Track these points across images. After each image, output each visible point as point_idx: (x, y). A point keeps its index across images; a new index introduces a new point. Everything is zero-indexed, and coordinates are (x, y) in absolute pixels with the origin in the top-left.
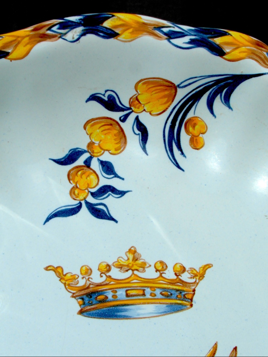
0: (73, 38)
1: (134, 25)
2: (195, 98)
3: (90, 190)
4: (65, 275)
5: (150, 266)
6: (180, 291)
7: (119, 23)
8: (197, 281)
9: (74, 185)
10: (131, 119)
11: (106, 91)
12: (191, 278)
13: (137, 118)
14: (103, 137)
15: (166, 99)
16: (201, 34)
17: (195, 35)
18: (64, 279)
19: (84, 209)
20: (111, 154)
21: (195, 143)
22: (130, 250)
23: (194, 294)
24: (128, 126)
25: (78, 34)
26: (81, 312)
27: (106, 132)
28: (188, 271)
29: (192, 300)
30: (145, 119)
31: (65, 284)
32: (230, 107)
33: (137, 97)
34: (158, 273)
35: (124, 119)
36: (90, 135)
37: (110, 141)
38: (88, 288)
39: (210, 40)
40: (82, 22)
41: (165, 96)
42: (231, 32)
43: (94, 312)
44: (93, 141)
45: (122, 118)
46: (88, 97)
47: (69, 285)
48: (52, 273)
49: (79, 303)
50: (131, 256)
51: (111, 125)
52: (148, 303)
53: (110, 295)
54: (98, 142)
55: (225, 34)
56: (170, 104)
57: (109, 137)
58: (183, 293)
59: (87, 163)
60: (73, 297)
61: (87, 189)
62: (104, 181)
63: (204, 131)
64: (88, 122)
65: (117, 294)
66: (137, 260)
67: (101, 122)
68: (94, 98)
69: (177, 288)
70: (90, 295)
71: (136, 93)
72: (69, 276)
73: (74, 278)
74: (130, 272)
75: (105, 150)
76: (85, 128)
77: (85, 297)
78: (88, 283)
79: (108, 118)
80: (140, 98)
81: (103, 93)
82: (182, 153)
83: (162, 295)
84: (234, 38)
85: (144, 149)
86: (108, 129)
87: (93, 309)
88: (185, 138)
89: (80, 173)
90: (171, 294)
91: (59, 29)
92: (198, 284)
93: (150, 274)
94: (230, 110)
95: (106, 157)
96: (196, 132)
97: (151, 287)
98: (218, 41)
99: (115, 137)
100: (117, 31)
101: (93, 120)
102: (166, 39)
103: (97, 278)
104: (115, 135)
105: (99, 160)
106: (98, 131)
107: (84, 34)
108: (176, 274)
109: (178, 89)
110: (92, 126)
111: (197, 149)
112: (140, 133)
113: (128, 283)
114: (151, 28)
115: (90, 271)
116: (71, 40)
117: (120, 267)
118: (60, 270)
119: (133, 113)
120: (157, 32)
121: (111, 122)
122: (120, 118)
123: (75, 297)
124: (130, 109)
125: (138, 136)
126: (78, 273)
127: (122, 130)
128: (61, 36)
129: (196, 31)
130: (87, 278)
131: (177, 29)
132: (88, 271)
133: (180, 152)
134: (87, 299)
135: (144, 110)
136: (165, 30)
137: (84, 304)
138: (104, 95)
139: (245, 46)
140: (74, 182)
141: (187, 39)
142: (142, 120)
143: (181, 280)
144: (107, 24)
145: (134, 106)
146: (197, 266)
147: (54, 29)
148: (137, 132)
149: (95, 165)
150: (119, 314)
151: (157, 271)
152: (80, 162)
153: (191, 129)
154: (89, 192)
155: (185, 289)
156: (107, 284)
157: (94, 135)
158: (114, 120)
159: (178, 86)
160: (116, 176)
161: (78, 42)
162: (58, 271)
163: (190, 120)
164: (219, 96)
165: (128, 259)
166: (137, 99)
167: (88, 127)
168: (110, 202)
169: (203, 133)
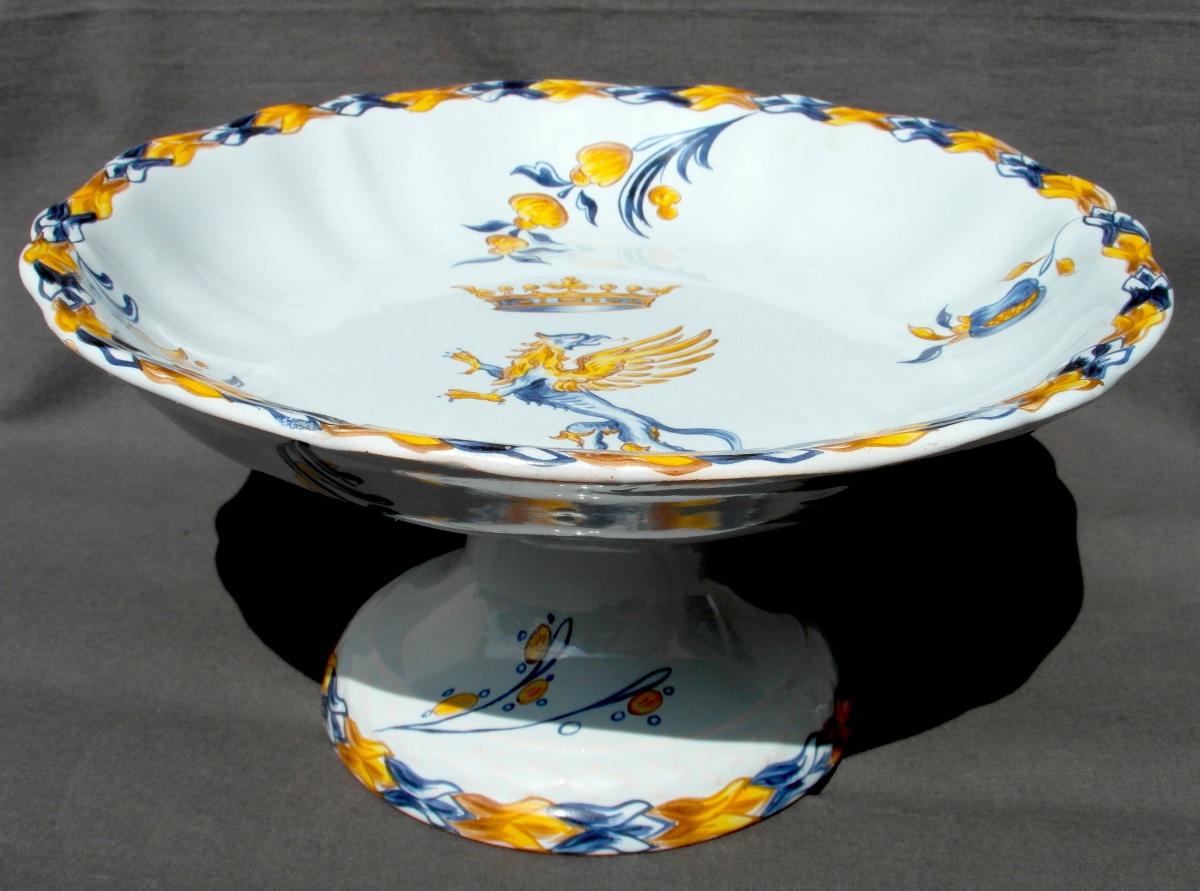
0: (490, 98)
1: (569, 88)
2: (660, 163)
3: (516, 250)
4: (478, 290)
5: (594, 286)
6: (634, 299)
7: (548, 86)
8: (659, 294)
10: (574, 194)
11: (537, 164)
12: (650, 293)
13: (582, 193)
14: (535, 213)
15: (618, 167)
16: (660, 90)
17: (651, 92)
18: (475, 292)
19: (507, 258)
20: (546, 228)
21: (664, 213)
22: (567, 278)
23: (654, 301)
24: (571, 203)
25: (497, 95)
26: (497, 309)
27: (538, 209)
28: (646, 289)
29: (649, 304)
30: (592, 192)
31: (477, 295)
32: (708, 167)
33: (580, 169)
35: (565, 194)
36: (517, 211)
37: (546, 214)
38: (508, 297)
39: (672, 94)
40: (502, 85)
41: (617, 163)
42: (700, 86)
43: (515, 308)
44: (522, 216)
45: (561, 194)
46: (513, 168)
47: (482, 295)
48: (461, 289)
49: (494, 304)
50: (568, 281)
52: (588, 305)
53: (536, 301)
54: (528, 217)
55: (692, 87)
56: (624, 174)
57: (544, 214)
58: (638, 300)
59: (514, 234)
60: (486, 301)
61: (512, 249)
62: (536, 245)
63: (677, 200)
64: (514, 197)
65: (546, 300)
66: (575, 283)
67: (533, 198)
68: (521, 170)
69: (630, 298)
70: (509, 300)
71: (577, 163)
72: (483, 291)
73: (489, 292)
74: (565, 290)
75: (538, 225)
76: (510, 202)
77: (503, 301)
78: (508, 294)
79: (541, 194)
80: (583, 169)
81: (533, 165)
82: (647, 223)
83: (608, 301)
84: (704, 90)
85: (592, 221)
86: (542, 206)
88: (649, 209)
89: (503, 239)
90: (621, 301)
91: (471, 90)
92: (659, 296)
93: (597, 290)
94: (710, 171)
95: (539, 230)
96: (665, 202)
97: (593, 297)
98: (682, 94)
99: (552, 214)
100: (547, 92)
101: (520, 195)
102: (613, 97)
103: (519, 292)
104: (552, 211)
105: (529, 233)
106: (529, 207)
107: (504, 94)
108: (629, 291)
109: (635, 153)
110: (520, 201)
111: (669, 219)
112: (587, 208)
113: (563, 295)
114: (592, 90)
115: (511, 288)
116: (488, 99)
117: (553, 287)
118: (471, 288)
119: (576, 188)
120: (601, 92)
121: (546, 200)
122: (558, 194)
123: (489, 301)
124: (572, 183)
125: (584, 211)
126: (495, 289)
127: (562, 207)
128: (474, 96)
129: (652, 88)
130: (507, 292)
131: (626, 89)
132: (509, 288)
133: (643, 222)
134: (505, 303)
135: (591, 182)
136: (611, 90)
137: (501, 305)
139: (718, 95)
141: (642, 95)
142: (589, 194)
143: (635, 294)
144: (534, 87)
145: (578, 180)
146: (660, 287)
147: (466, 90)
148: (582, 207)
149: (523, 235)
150: (547, 310)
151: (603, 289)
152: (505, 231)
153: (657, 199)
154: (514, 251)
155: (640, 298)
156: (532, 295)
157: (522, 211)
158: (550, 196)
159: (635, 149)
160: (551, 242)
161: (496, 101)
162: (469, 288)
163: (655, 191)
164: (692, 157)
165: (564, 283)
166: (580, 171)
167: (514, 202)
168: (543, 255)
169: (676, 203)
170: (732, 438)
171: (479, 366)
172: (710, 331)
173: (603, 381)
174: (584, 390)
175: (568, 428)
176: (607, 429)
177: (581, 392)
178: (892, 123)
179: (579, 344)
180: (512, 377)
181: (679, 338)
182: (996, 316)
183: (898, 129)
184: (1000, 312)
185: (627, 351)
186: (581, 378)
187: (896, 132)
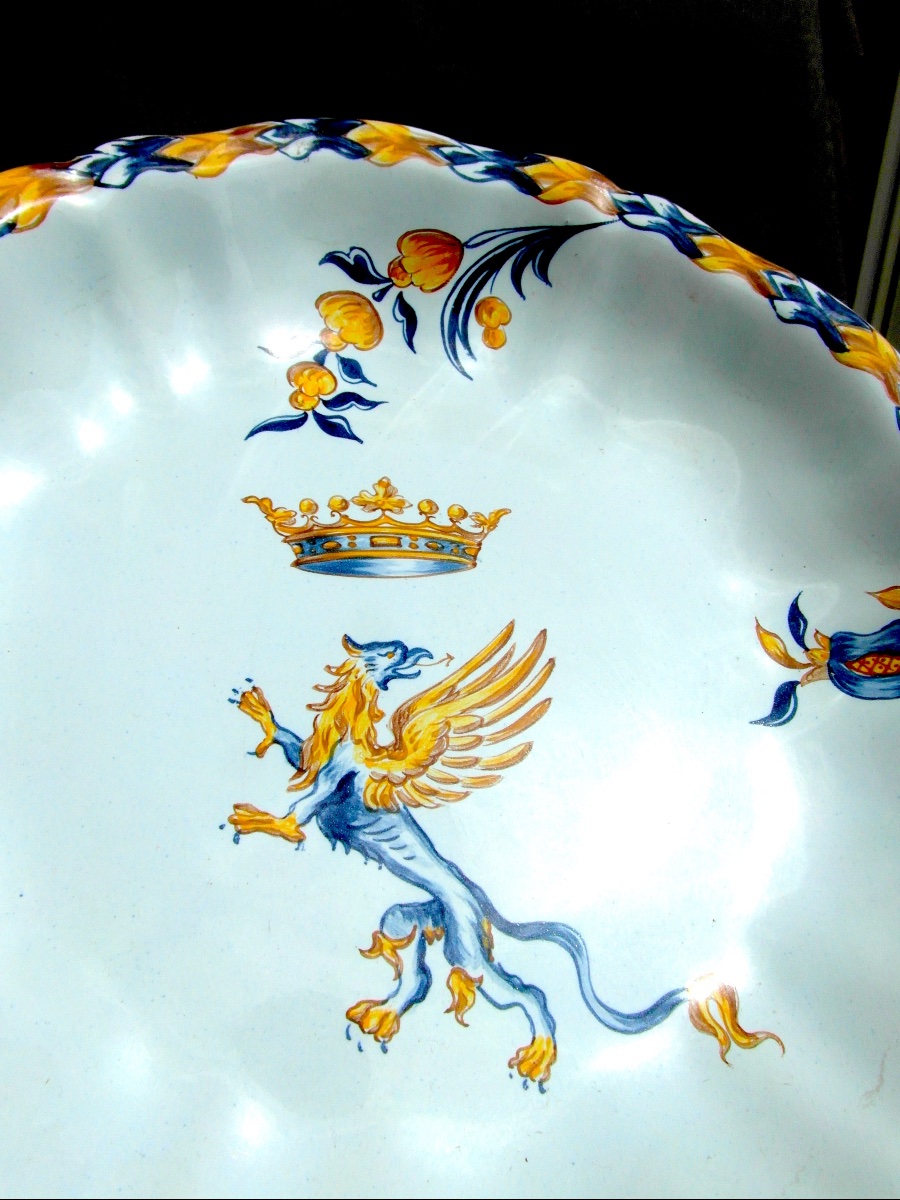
0: (298, 153)
1: (397, 140)
2: (491, 267)
3: (321, 397)
4: (275, 511)
5: (411, 505)
6: (458, 544)
7: (373, 135)
8: (486, 531)
9: (296, 388)
10: (392, 294)
11: (352, 249)
12: (476, 526)
13: (400, 296)
14: (345, 322)
15: (446, 266)
16: (504, 160)
17: (494, 161)
18: (272, 516)
19: (311, 421)
20: (357, 348)
21: (492, 339)
22: (380, 483)
23: (480, 549)
24: (386, 308)
25: (307, 147)
26: (297, 564)
27: (351, 315)
28: (471, 517)
29: (475, 557)
30: (413, 297)
31: (274, 523)
33: (400, 261)
34: (423, 517)
35: (380, 296)
36: (326, 318)
37: (358, 327)
38: (311, 530)
39: (519, 169)
40: (314, 129)
41: (444, 261)
42: (552, 158)
43: (318, 564)
44: (330, 327)
45: (376, 295)
46: (322, 256)
47: (280, 525)
48: (255, 507)
49: (294, 550)
50: (381, 491)
51: (359, 304)
52: (405, 557)
53: (345, 543)
54: (337, 330)
55: (542, 160)
56: (453, 275)
57: (355, 323)
58: (462, 547)
59: (320, 360)
60: (285, 541)
61: (317, 395)
62: (346, 386)
63: (507, 320)
64: (322, 297)
65: (357, 541)
66: (390, 496)
67: (343, 299)
68: (332, 258)
69: (453, 538)
70: (312, 540)
71: (399, 254)
72: (280, 512)
73: (289, 515)
74: (379, 513)
75: (347, 343)
76: (317, 306)
77: (304, 542)
78: (311, 523)
79: (354, 293)
80: (405, 262)
81: (347, 252)
82: (471, 353)
83: (428, 547)
84: (557, 167)
85: (410, 344)
86: (354, 311)
87: (317, 560)
88: (475, 330)
89: (306, 373)
90: (443, 547)
91: (275, 135)
92: (486, 535)
93: (411, 516)
94: (548, 286)
95: (349, 353)
96: (492, 322)
97: (411, 536)
98: (531, 170)
99: (366, 325)
100: (369, 147)
101: (330, 294)
102: (448, 164)
103: (325, 517)
104: (365, 321)
105: (338, 356)
106: (339, 313)
107: (317, 146)
108: (451, 520)
109: (466, 250)
110: (329, 303)
111: (495, 348)
112: (404, 319)
113: (375, 527)
114: (423, 147)
115: (314, 507)
116: (295, 154)
117: (364, 504)
118: (267, 504)
119: (394, 287)
120: (434, 153)
121: (358, 301)
122: (374, 295)
123: (288, 542)
124: (389, 280)
125: (401, 324)
126: (296, 508)
127: (377, 314)
128: (279, 147)
129: (495, 154)
130: (310, 516)
131: (465, 150)
132: (313, 507)
133: (467, 351)
134: (307, 547)
135: (412, 283)
136: (447, 150)
137: (303, 552)
138: (348, 255)
139: (573, 179)
140: (297, 384)
141: (481, 166)
142: (408, 298)
143: (459, 528)
144: (354, 135)
145: (396, 275)
146: (487, 512)
147: (269, 134)
148: (400, 317)
149: (332, 363)
150: (357, 569)
151: (421, 513)
153: (485, 316)
154: (320, 399)
155: (465, 541)
156: (340, 527)
157: (331, 319)
158: (364, 298)
159: (466, 244)
160: (365, 380)
161: (306, 160)
162: (264, 505)
163: (484, 301)
164: (530, 265)
165: (377, 494)
166: (400, 264)
167: (322, 305)
168: (353, 415)
169: (505, 324)
170: (578, 949)
171: (274, 733)
172: (544, 632)
173: (423, 781)
174: (401, 806)
175: (383, 921)
176: (429, 926)
177: (398, 811)
178: (773, 282)
179: (394, 674)
180: (314, 768)
181: (510, 654)
182: (864, 656)
183: (781, 299)
184: (869, 654)
185: (452, 693)
186: (398, 770)
187: (776, 302)
